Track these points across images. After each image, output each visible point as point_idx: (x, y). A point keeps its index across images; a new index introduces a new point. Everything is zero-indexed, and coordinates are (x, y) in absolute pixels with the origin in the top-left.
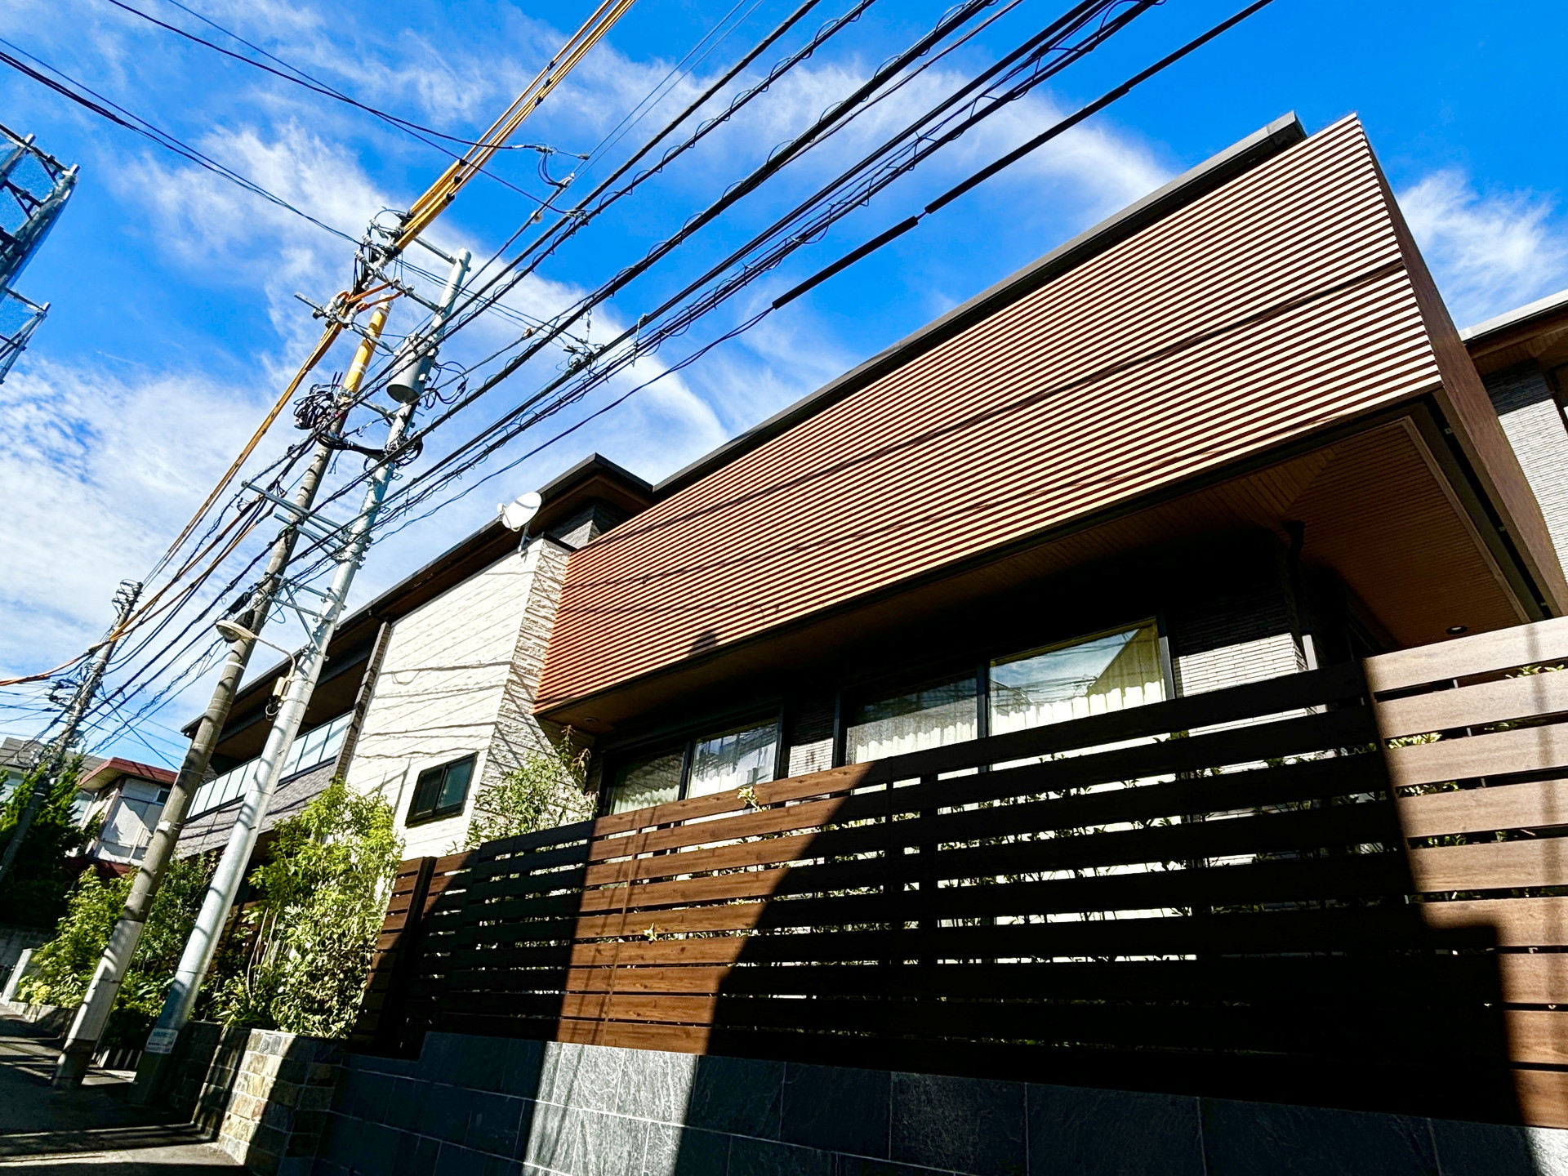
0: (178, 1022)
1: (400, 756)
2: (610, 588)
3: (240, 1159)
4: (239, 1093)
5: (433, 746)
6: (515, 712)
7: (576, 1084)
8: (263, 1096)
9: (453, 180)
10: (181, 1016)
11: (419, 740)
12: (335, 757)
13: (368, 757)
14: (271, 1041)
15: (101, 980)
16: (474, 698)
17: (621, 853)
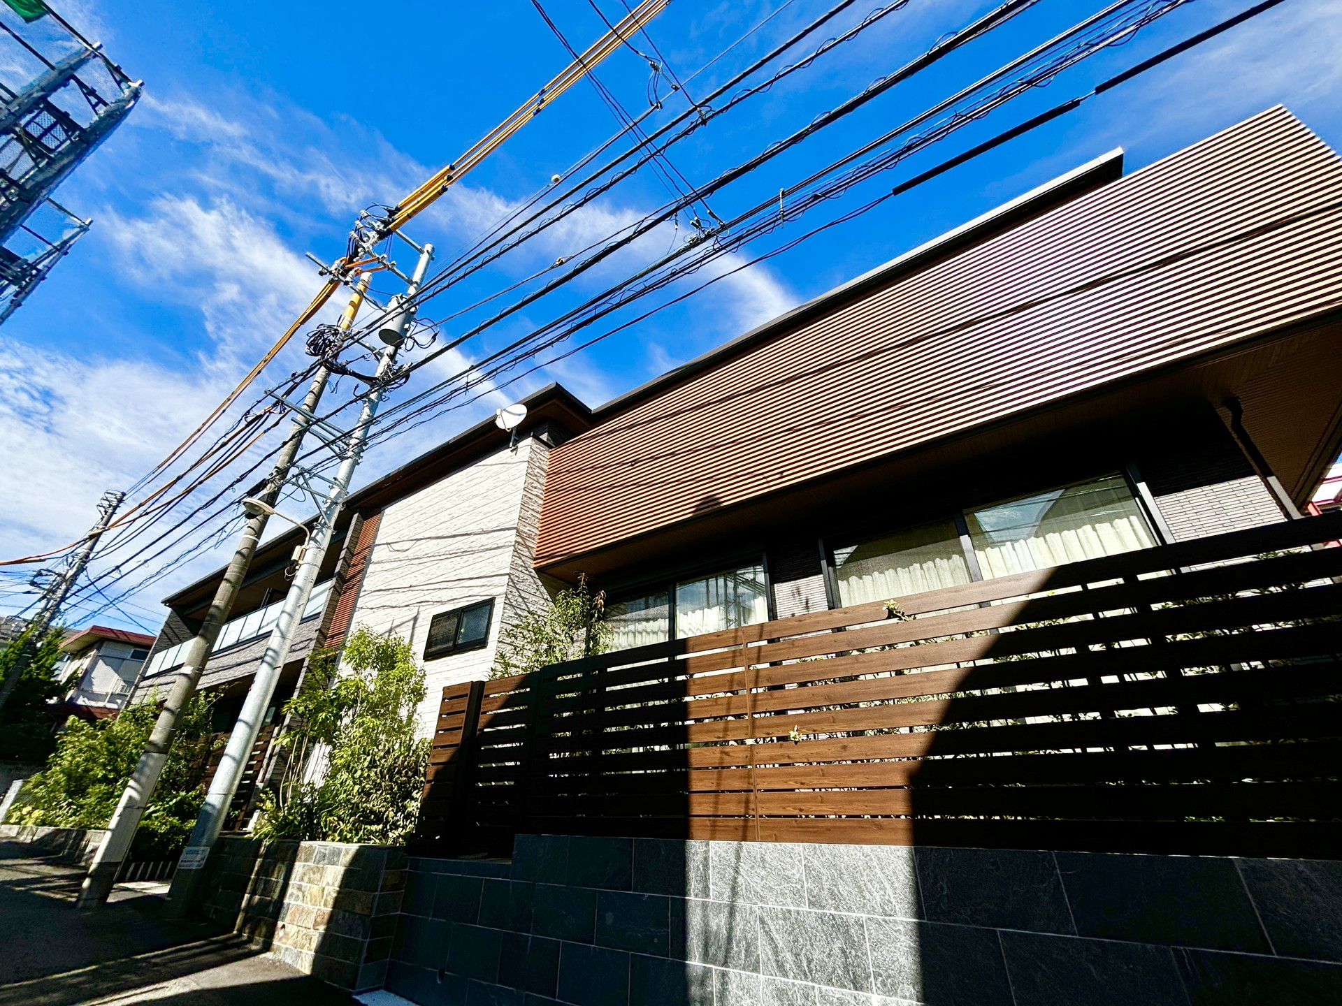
0: (209, 839)
1: (407, 606)
2: (598, 472)
3: (305, 968)
4: (293, 902)
5: (445, 595)
6: (522, 566)
7: (740, 879)
8: (325, 905)
9: (446, 178)
10: (212, 834)
11: (426, 592)
12: (320, 613)
13: (372, 609)
14: (327, 852)
15: (125, 808)
16: (481, 556)
17: (730, 665)
